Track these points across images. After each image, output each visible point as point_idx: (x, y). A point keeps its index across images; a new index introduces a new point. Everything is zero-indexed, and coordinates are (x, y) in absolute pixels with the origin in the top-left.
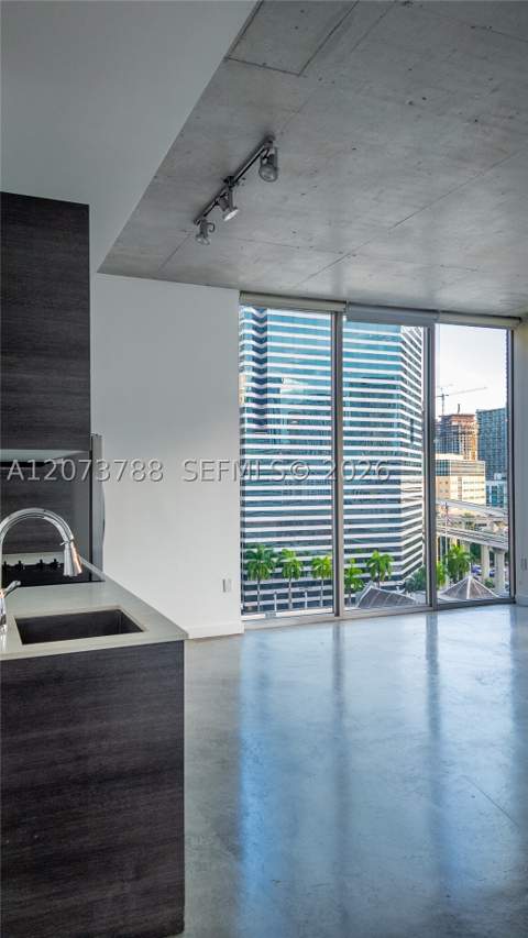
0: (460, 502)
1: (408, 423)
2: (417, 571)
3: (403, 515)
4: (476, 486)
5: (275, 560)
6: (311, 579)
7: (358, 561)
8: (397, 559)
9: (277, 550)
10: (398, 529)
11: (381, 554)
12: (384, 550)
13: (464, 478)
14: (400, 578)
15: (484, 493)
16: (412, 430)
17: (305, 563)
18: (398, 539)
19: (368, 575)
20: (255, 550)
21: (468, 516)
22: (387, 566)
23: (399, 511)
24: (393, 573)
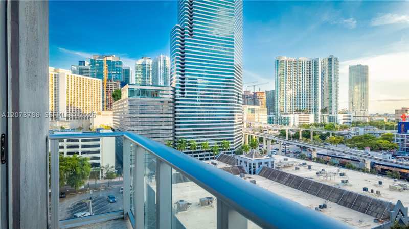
0: (258, 122)
1: (237, 94)
2: (240, 147)
3: (235, 127)
4: (264, 117)
5: (187, 144)
6: (201, 150)
7: (218, 144)
8: (232, 143)
9: (188, 140)
10: (233, 132)
11: (226, 141)
12: (227, 140)
13: (260, 114)
14: (233, 150)
15: (267, 119)
16: (238, 97)
17: (199, 145)
18: (233, 136)
19: (222, 149)
20: (180, 140)
21: (260, 127)
22: (228, 145)
23: (233, 126)
24: (230, 148)
